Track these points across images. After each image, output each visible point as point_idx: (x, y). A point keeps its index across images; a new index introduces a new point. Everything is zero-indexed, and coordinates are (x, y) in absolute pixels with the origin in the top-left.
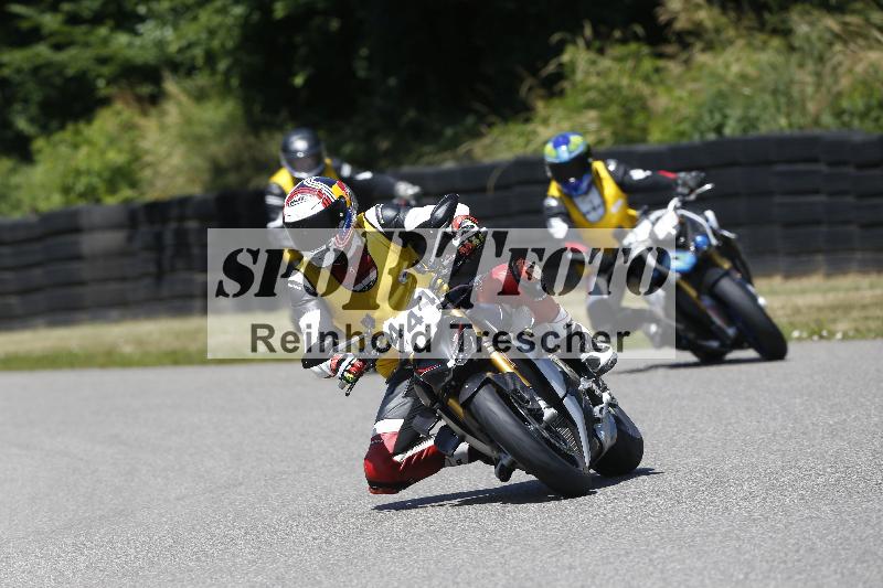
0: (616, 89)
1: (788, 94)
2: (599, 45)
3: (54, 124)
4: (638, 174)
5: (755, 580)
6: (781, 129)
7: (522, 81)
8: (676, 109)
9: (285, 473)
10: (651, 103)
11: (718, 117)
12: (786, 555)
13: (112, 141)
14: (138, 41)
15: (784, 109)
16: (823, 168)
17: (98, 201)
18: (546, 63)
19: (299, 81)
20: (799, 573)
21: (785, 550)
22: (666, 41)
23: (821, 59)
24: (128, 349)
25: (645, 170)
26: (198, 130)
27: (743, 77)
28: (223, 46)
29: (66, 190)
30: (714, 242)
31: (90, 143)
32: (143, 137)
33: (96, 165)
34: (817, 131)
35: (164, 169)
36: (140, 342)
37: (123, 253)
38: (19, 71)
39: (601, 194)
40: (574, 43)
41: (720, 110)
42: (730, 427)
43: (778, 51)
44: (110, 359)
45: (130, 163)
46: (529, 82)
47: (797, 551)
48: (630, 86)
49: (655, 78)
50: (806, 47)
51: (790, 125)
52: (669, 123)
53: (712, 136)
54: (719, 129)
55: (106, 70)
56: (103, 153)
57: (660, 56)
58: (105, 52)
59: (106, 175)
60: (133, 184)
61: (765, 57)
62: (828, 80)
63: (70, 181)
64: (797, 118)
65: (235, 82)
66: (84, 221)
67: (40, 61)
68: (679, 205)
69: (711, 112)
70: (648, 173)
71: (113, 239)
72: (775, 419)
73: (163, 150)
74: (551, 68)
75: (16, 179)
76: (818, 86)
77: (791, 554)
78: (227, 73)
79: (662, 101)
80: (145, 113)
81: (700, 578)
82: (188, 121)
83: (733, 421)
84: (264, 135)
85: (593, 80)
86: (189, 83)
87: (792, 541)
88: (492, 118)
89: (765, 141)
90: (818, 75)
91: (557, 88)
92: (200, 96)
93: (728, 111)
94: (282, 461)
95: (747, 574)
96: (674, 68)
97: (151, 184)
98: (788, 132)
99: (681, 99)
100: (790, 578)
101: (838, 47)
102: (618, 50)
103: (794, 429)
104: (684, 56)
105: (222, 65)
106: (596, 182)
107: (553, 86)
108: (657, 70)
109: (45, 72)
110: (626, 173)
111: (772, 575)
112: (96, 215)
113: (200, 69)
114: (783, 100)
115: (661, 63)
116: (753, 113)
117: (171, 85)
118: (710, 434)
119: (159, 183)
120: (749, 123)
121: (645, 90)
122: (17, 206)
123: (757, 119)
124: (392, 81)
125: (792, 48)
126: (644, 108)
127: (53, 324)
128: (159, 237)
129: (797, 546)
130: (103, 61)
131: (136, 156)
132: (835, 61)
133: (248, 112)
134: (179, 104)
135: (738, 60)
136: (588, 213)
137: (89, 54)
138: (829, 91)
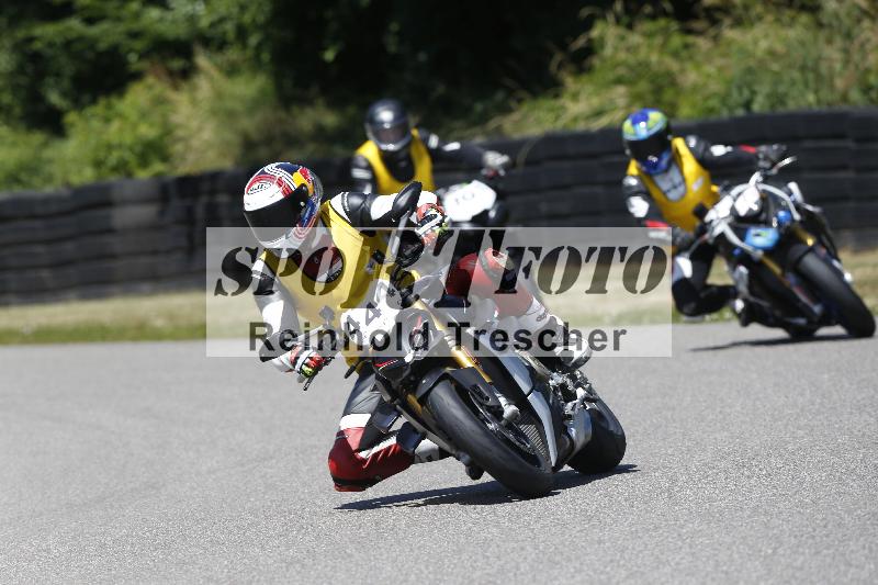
0: (646, 65)
1: (816, 70)
2: (629, 20)
3: (86, 98)
4: (719, 150)
5: (784, 555)
6: (810, 105)
7: (551, 56)
8: (705, 85)
9: (315, 447)
10: (680, 79)
11: (746, 93)
12: (815, 530)
13: (143, 115)
14: (169, 16)
15: (812, 84)
16: (850, 144)
17: (129, 175)
18: (575, 38)
19: (329, 55)
20: (828, 548)
21: (814, 525)
22: (696, 17)
23: (848, 36)
24: (159, 323)
25: (726, 145)
26: (230, 104)
27: (772, 53)
28: (254, 20)
29: (98, 164)
30: (797, 217)
31: (121, 116)
32: (175, 112)
33: (128, 139)
34: (845, 108)
35: (195, 143)
36: (171, 317)
37: (155, 227)
38: (51, 45)
39: (681, 172)
40: (604, 18)
41: (749, 85)
42: (758, 403)
43: (806, 27)
44: (142, 332)
45: (161, 137)
46: (558, 57)
47: (825, 526)
48: (660, 63)
49: (684, 54)
50: (835, 23)
51: (819, 102)
52: (699, 98)
53: (740, 112)
54: (747, 105)
55: (139, 45)
56: (134, 126)
57: (689, 32)
58: (135, 26)
59: (138, 149)
60: (165, 158)
61: (794, 33)
62: (856, 57)
63: (102, 155)
64: (825, 95)
65: (266, 57)
66: (116, 195)
67: (73, 35)
68: (761, 179)
69: (740, 89)
70: (729, 149)
71: (145, 213)
72: (802, 395)
73: (194, 124)
74: (581, 42)
75: (48, 153)
76: (846, 62)
77: (818, 530)
78: (259, 47)
79: (691, 77)
80: (176, 88)
81: (729, 552)
82: (219, 95)
83: (761, 396)
84: (295, 110)
85: (622, 56)
86: (220, 58)
87: (820, 517)
88: (522, 94)
89: (792, 117)
90: (846, 51)
91: (587, 63)
92: (231, 71)
93: (756, 88)
94: (313, 435)
95: (775, 549)
96: (702, 43)
97: (183, 158)
98: (816, 108)
99: (709, 76)
100: (817, 553)
101: (866, 23)
102: (648, 26)
103: (822, 404)
104: (712, 32)
105: (254, 40)
106: (675, 160)
107: (582, 61)
108: (686, 46)
109: (78, 47)
110: (707, 149)
111: (801, 550)
112: (127, 189)
113: (232, 44)
114: (811, 76)
115: (690, 39)
116: (782, 89)
117: (202, 60)
118: (739, 409)
119: (191, 157)
120: (778, 99)
121: (674, 66)
122: (49, 179)
123: (786, 95)
124: (422, 57)
125: (820, 25)
126: (673, 83)
127: (85, 297)
128: (190, 211)
129: (824, 522)
130: (135, 35)
131: (168, 131)
132: (863, 36)
133: (279, 87)
134: (211, 79)
135: (766, 36)
136: (669, 191)
137: (122, 28)
138: (857, 67)
